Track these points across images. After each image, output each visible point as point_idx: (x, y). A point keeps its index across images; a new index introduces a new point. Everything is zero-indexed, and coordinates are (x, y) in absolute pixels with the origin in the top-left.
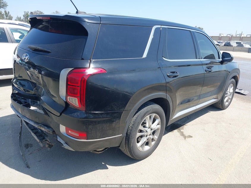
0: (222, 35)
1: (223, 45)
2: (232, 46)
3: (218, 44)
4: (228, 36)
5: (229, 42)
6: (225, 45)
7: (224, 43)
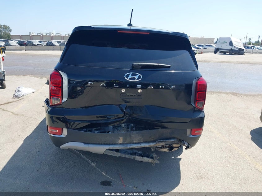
0: (32, 34)
1: (46, 45)
2: (55, 45)
3: (40, 43)
4: (39, 35)
5: (50, 41)
6: (47, 45)
7: (46, 43)
